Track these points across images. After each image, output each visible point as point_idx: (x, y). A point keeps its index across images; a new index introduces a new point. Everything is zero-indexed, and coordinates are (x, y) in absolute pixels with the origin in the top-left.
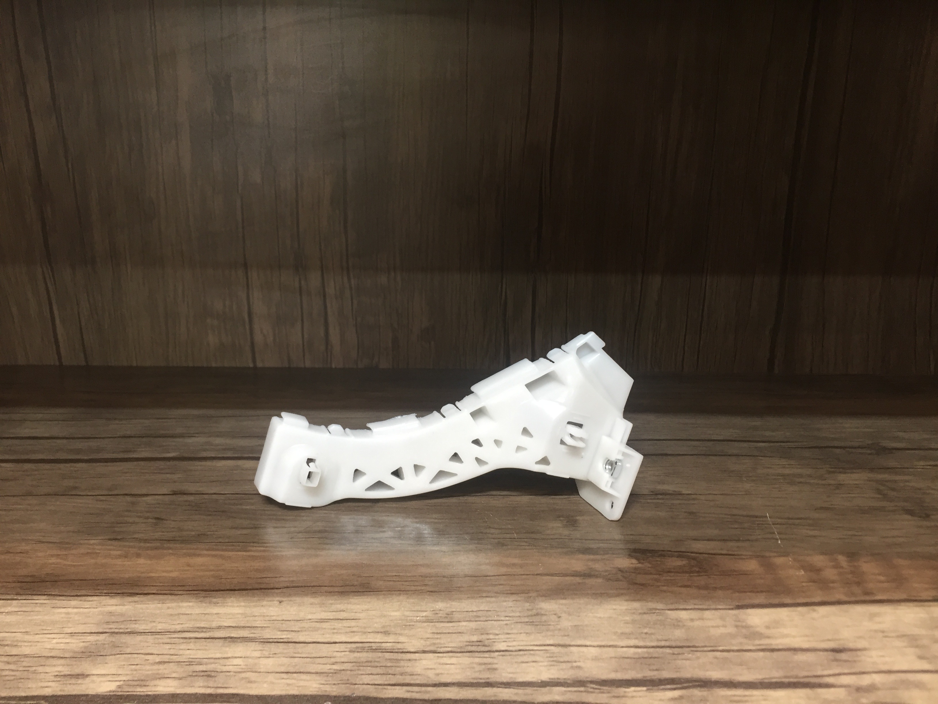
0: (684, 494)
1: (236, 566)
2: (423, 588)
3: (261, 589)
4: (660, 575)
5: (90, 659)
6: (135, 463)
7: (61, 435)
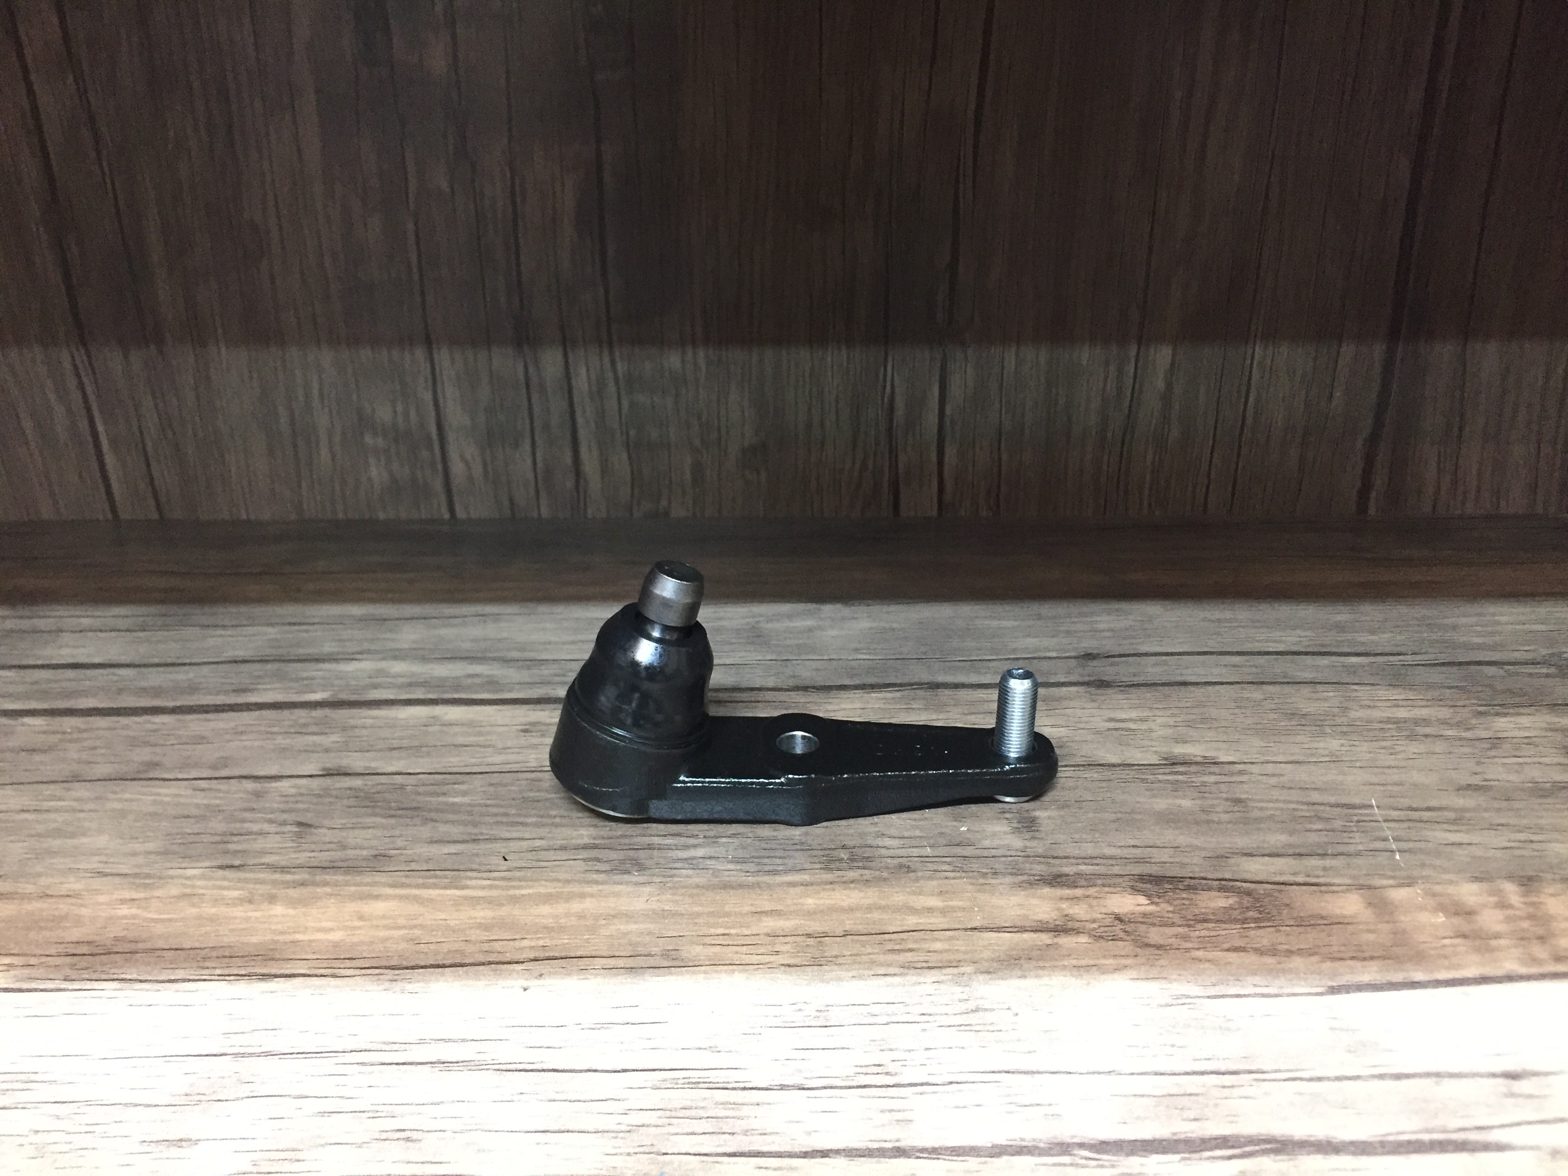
0: (1222, 763)
1: (443, 916)
2: (772, 958)
3: (490, 963)
4: (1189, 926)
5: (200, 1107)
6: (257, 713)
7: (124, 659)
